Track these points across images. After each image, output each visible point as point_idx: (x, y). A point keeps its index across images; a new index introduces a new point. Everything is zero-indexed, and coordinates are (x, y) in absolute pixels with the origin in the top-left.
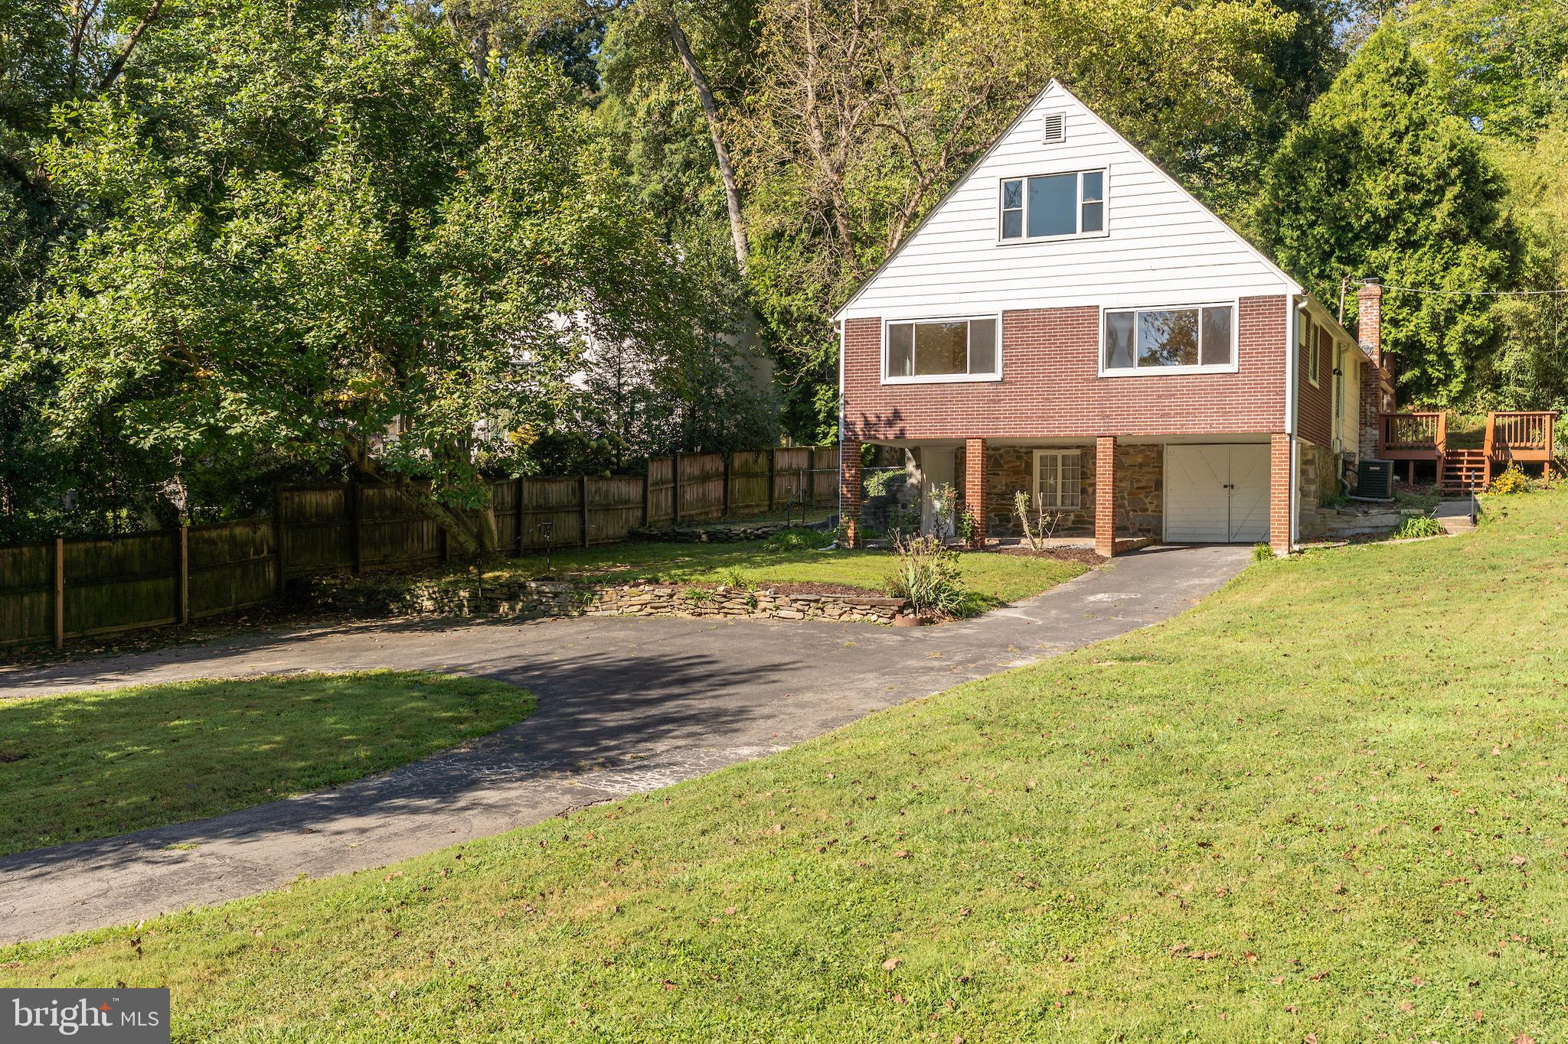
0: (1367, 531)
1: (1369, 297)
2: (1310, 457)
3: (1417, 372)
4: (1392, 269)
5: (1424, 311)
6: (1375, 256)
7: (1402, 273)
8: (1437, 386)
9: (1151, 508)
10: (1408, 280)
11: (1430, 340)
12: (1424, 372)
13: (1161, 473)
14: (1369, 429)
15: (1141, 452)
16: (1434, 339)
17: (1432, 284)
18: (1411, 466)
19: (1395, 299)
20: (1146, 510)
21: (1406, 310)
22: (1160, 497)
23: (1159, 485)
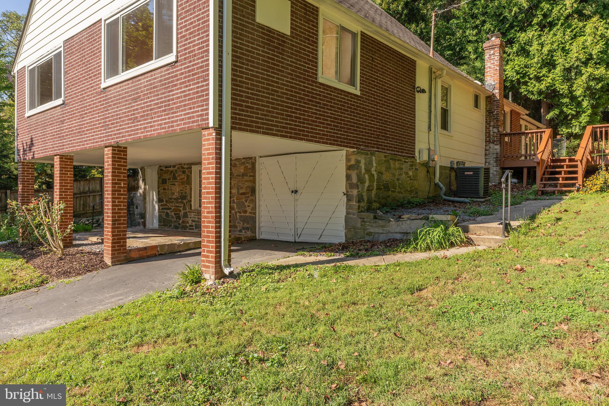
0: (398, 236)
1: (492, 47)
2: (353, 162)
3: (557, 111)
4: (535, 43)
5: (558, 69)
6: (523, 37)
7: (542, 45)
8: (571, 120)
9: (249, 210)
10: (545, 50)
11: (563, 88)
12: (562, 112)
13: (254, 181)
14: (492, 145)
15: (243, 163)
16: (565, 87)
17: (563, 49)
18: (525, 171)
19: (537, 63)
20: (245, 212)
21: (544, 71)
22: (254, 201)
23: (253, 191)
